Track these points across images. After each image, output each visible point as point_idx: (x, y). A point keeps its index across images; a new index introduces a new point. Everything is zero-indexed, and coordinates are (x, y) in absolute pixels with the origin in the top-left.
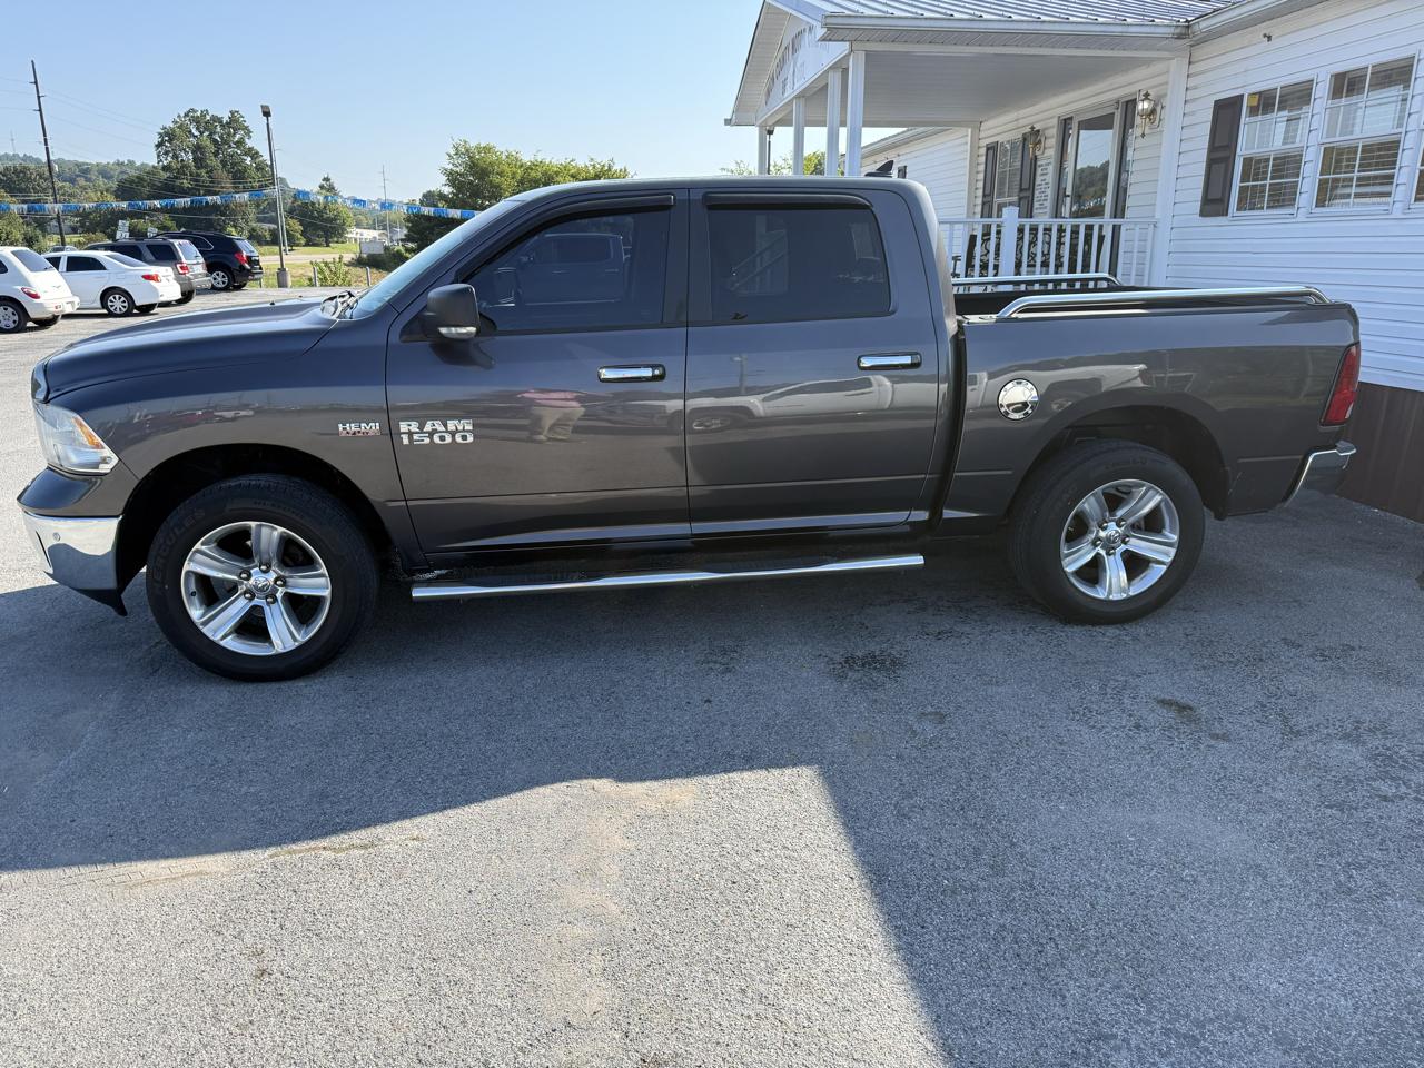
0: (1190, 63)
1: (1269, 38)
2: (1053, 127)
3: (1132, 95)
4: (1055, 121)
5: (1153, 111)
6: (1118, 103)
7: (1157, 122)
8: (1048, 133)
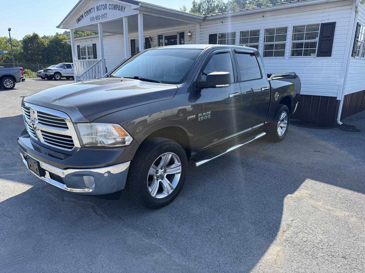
0: (200, 26)
1: (222, 22)
2: (156, 37)
3: (183, 31)
4: (157, 36)
5: (191, 36)
6: (178, 33)
7: (192, 38)
8: (154, 38)
